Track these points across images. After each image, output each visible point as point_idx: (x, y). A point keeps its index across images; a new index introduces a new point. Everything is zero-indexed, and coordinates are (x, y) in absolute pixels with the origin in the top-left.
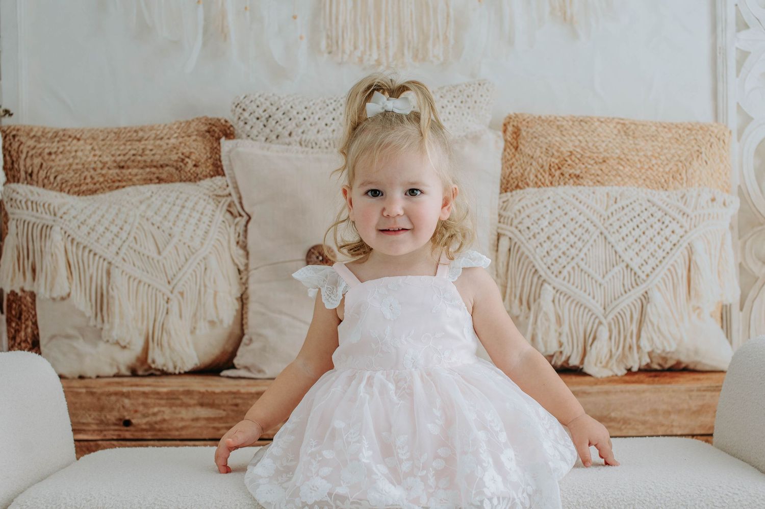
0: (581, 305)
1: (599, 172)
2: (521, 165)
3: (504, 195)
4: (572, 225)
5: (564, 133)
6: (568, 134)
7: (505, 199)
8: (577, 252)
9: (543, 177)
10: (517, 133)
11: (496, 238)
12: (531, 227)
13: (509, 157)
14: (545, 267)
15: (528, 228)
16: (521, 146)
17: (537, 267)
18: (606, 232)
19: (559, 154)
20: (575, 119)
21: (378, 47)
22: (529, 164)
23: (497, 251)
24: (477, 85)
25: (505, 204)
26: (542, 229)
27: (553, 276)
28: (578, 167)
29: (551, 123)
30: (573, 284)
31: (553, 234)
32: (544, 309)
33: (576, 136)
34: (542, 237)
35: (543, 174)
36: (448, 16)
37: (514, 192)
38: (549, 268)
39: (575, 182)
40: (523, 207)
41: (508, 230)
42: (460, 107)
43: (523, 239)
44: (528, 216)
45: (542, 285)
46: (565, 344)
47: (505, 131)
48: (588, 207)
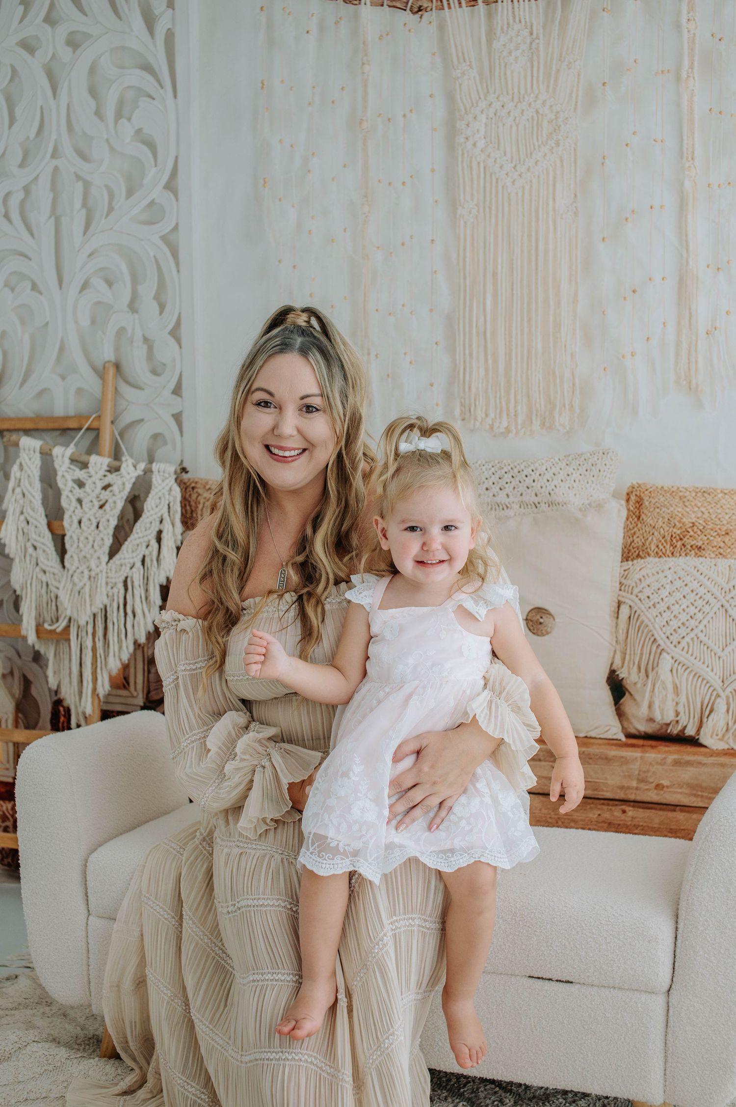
0: (699, 677)
1: (722, 545)
2: (643, 534)
3: (626, 563)
4: (692, 597)
5: (687, 504)
6: (691, 505)
7: (627, 568)
8: (697, 623)
9: (664, 547)
10: (640, 502)
11: (616, 605)
12: (651, 597)
13: (631, 527)
14: (664, 636)
15: (648, 597)
16: (643, 516)
17: (656, 636)
18: (727, 605)
19: (681, 525)
20: (698, 490)
21: (508, 415)
22: (651, 533)
23: (618, 618)
24: (601, 453)
25: (626, 572)
26: (662, 599)
27: (672, 646)
28: (700, 538)
29: (674, 494)
30: (692, 655)
31: (673, 605)
32: (662, 677)
33: (699, 508)
34: (662, 607)
35: (665, 544)
36: (574, 385)
37: (635, 561)
38: (668, 637)
39: (697, 554)
40: (644, 576)
41: (628, 599)
42: (585, 475)
43: (643, 607)
44: (649, 586)
45: (660, 654)
46: (682, 714)
47: (628, 500)
48: (709, 579)
